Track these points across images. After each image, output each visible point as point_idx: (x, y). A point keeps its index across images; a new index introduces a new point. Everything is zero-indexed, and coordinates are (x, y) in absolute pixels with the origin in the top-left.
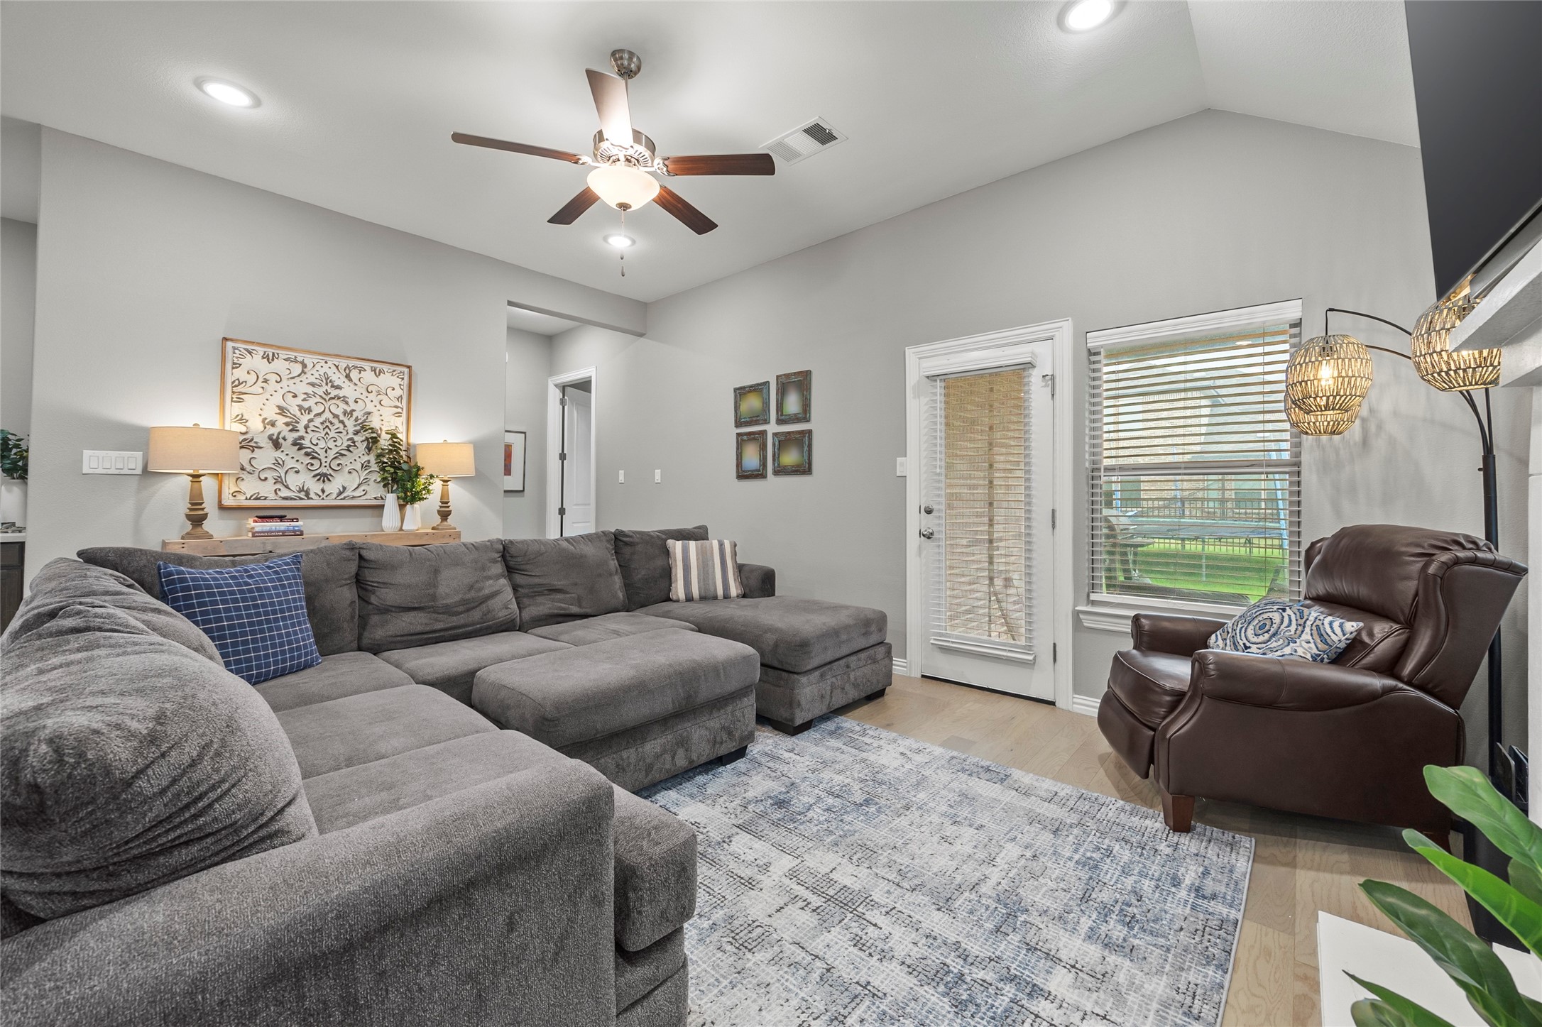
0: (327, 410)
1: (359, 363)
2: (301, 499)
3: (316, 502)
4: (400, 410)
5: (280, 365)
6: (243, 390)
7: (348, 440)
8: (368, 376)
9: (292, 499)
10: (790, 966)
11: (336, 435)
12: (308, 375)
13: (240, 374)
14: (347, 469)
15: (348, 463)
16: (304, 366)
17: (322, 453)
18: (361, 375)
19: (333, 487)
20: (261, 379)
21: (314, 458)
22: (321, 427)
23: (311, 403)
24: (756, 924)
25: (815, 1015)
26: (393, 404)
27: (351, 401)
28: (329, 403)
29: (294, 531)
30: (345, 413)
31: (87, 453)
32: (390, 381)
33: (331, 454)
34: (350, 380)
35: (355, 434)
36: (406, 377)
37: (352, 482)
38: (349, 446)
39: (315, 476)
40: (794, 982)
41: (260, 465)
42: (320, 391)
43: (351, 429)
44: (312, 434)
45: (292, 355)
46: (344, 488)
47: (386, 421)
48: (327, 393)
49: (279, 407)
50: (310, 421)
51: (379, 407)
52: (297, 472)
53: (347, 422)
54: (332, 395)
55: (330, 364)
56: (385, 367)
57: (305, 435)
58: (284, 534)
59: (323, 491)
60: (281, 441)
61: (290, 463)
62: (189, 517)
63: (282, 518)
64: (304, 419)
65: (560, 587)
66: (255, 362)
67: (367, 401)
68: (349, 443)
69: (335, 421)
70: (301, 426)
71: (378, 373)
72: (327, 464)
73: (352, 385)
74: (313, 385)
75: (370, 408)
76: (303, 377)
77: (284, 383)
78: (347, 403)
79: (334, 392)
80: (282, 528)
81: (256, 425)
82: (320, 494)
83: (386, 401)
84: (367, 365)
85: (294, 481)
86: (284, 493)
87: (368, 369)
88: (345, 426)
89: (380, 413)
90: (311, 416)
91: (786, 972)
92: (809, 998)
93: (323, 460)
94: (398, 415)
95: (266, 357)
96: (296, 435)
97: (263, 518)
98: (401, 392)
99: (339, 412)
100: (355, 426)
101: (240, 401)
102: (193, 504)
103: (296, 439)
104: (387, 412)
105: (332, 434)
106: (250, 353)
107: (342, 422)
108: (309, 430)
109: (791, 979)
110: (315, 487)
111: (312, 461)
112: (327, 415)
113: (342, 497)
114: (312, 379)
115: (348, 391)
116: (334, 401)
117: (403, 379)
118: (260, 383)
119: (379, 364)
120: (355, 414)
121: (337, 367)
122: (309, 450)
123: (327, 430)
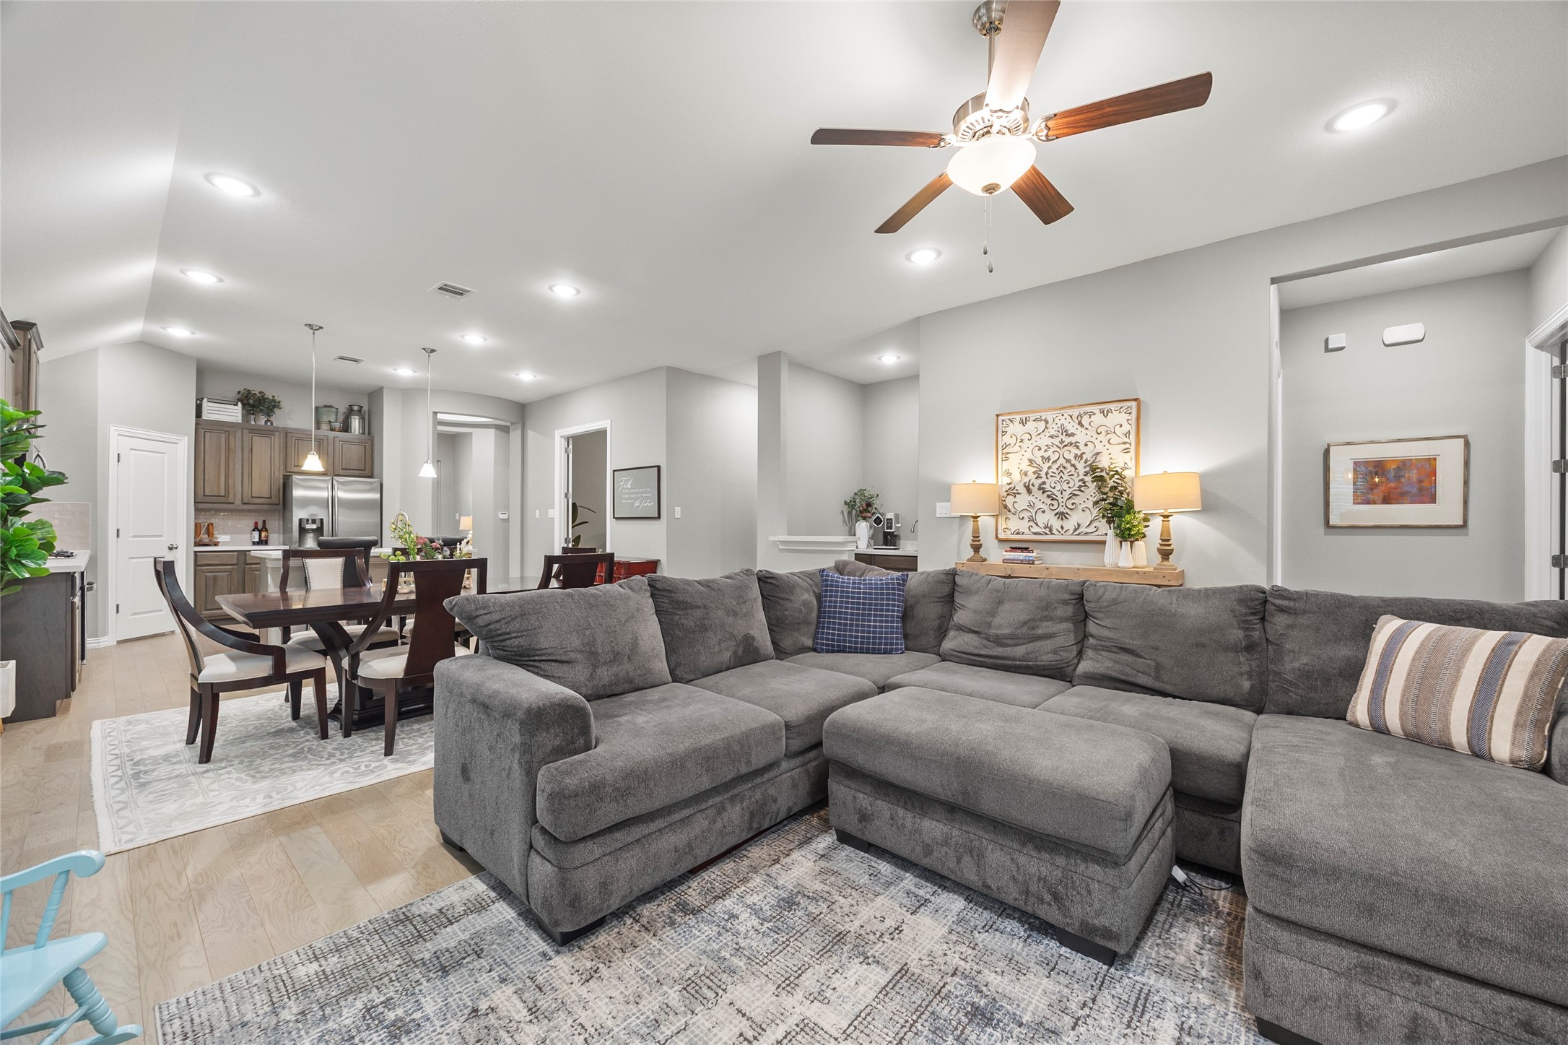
0: (1061, 456)
1: (1089, 409)
2: (1047, 534)
3: (1057, 537)
4: (1128, 446)
5: (1031, 426)
6: (1008, 451)
7: (1079, 481)
8: (1098, 419)
9: (1040, 534)
10: (656, 1021)
11: (1068, 478)
12: (1050, 430)
13: (1006, 439)
14: (1080, 508)
15: (1082, 502)
16: (1047, 422)
17: (1058, 494)
18: (1091, 419)
19: (1070, 524)
20: (1019, 440)
21: (1053, 499)
22: (1057, 472)
23: (1050, 453)
24: (721, 992)
25: (589, 1040)
26: (1122, 441)
27: (1081, 446)
28: (1063, 450)
29: (1029, 561)
30: (1076, 456)
31: (938, 504)
32: (1120, 419)
33: (1066, 495)
34: (1082, 426)
35: (1085, 475)
36: (1134, 412)
37: (1086, 518)
38: (1080, 486)
39: (1055, 515)
40: (634, 1024)
41: (1019, 507)
42: (1056, 441)
43: (1082, 470)
44: (1051, 479)
45: (1037, 415)
46: (1079, 525)
47: (1113, 457)
48: (1062, 442)
49: (1030, 460)
50: (1049, 468)
51: (1107, 446)
52: (1044, 512)
53: (1078, 465)
54: (1066, 443)
55: (1066, 415)
56: (1113, 406)
57: (1046, 480)
58: (1022, 562)
59: (1062, 528)
60: (1031, 487)
61: (1039, 505)
62: (972, 546)
63: (1026, 549)
64: (1045, 467)
65: (1131, 647)
66: (1016, 428)
67: (1097, 442)
68: (1081, 483)
69: (1068, 465)
70: (1043, 474)
71: (1105, 414)
72: (1064, 504)
73: (1083, 430)
74: (1052, 437)
75: (1099, 448)
76: (1046, 432)
77: (1034, 438)
78: (1078, 447)
79: (1067, 440)
80: (1022, 558)
81: (1016, 476)
82: (1060, 530)
83: (1114, 439)
84: (1096, 409)
85: (1042, 519)
86: (1035, 529)
87: (1097, 412)
88: (1076, 469)
89: (1109, 452)
90: (1050, 464)
91: (648, 1017)
92: (611, 1035)
93: (1060, 501)
94: (1127, 451)
95: (1021, 422)
96: (1040, 481)
97: (1014, 549)
98: (1128, 427)
99: (1071, 457)
100: (1085, 467)
101: (1007, 459)
102: (974, 537)
103: (1040, 485)
104: (1116, 450)
105: (1066, 477)
106: (1012, 421)
107: (1073, 465)
108: (1049, 476)
109: (638, 1021)
110: (1056, 524)
111: (1052, 502)
112: (1062, 461)
113: (1077, 533)
114: (1052, 432)
115: (1081, 436)
116: (1067, 448)
117: (1130, 413)
118: (1018, 444)
119: (1104, 405)
120: (1085, 457)
121: (1071, 417)
122: (1050, 493)
123: (1061, 474)
